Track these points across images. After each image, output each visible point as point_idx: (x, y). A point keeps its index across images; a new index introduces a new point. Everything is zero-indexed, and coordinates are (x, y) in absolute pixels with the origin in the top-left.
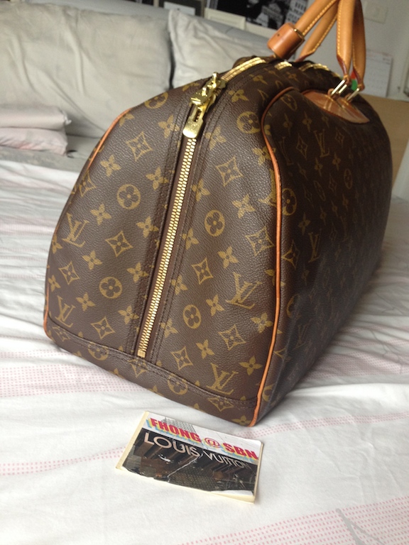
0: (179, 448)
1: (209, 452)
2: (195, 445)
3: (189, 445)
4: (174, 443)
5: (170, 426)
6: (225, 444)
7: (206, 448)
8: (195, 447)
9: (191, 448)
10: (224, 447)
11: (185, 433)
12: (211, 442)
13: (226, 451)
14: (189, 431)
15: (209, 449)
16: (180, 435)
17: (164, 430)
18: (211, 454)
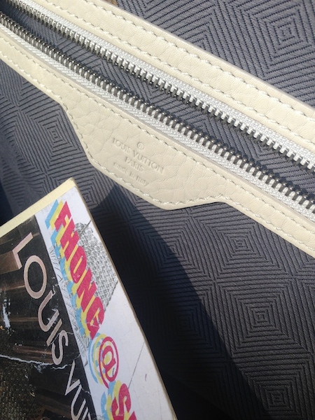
0: (47, 314)
1: (80, 374)
2: (76, 333)
3: (67, 325)
4: (51, 295)
5: (81, 250)
6: (124, 390)
7: (84, 360)
8: (72, 338)
9: (63, 334)
10: (116, 394)
11: (87, 290)
12: (108, 358)
13: (108, 407)
14: (100, 292)
15: (87, 369)
16: (76, 286)
17: (62, 251)
18: (78, 382)
